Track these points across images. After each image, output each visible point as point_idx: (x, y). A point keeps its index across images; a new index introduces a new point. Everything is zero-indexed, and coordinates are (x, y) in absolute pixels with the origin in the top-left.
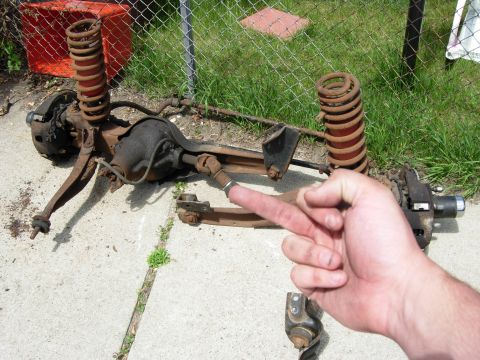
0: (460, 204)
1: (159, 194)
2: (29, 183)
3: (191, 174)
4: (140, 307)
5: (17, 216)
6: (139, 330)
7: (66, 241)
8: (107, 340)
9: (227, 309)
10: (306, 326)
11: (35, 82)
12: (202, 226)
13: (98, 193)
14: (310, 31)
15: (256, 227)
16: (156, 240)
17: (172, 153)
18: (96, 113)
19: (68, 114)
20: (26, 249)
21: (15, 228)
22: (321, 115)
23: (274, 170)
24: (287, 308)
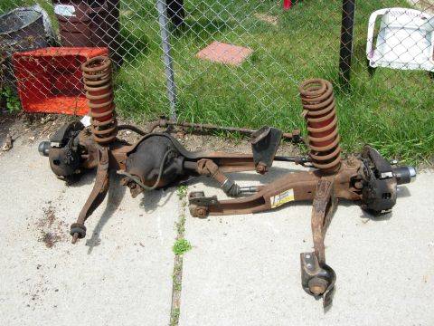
0: (412, 172)
1: (166, 198)
2: (50, 202)
3: (191, 178)
4: (177, 288)
5: (47, 230)
6: (181, 306)
7: (97, 244)
8: (157, 316)
9: (249, 277)
10: (320, 276)
11: (31, 120)
12: (209, 217)
13: (114, 203)
14: (254, 59)
15: (255, 212)
16: (175, 233)
17: (176, 162)
18: (106, 135)
19: (81, 139)
20: (63, 256)
21: (49, 240)
22: (305, 112)
23: (262, 165)
24: (302, 265)
